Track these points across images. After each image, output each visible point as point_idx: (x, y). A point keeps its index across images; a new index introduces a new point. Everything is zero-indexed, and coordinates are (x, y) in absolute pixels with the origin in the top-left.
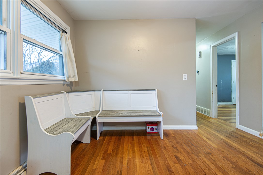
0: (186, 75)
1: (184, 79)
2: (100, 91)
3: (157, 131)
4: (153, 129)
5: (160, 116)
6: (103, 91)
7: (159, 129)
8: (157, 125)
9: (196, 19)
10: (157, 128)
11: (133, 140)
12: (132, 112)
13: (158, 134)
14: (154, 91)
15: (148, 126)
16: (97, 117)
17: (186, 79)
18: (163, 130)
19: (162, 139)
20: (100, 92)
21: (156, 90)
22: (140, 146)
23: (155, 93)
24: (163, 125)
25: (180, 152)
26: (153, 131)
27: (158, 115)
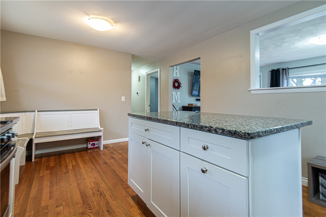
0: (124, 97)
1: (122, 101)
2: (35, 111)
3: (97, 146)
4: (94, 144)
5: (101, 131)
6: (38, 111)
7: (100, 143)
8: (98, 140)
9: (132, 54)
10: (97, 143)
11: (75, 155)
12: (73, 131)
13: (98, 148)
14: (96, 111)
15: (89, 143)
16: (34, 138)
17: (124, 101)
18: (103, 145)
19: (102, 150)
20: (34, 113)
21: (98, 109)
22: (82, 157)
23: (98, 112)
24: (103, 140)
25: (115, 154)
26: (94, 146)
27: (99, 130)
